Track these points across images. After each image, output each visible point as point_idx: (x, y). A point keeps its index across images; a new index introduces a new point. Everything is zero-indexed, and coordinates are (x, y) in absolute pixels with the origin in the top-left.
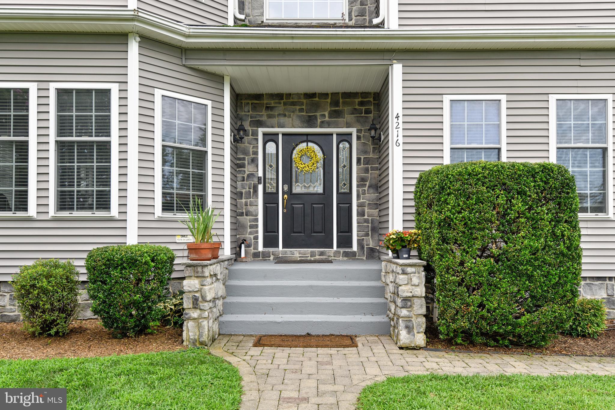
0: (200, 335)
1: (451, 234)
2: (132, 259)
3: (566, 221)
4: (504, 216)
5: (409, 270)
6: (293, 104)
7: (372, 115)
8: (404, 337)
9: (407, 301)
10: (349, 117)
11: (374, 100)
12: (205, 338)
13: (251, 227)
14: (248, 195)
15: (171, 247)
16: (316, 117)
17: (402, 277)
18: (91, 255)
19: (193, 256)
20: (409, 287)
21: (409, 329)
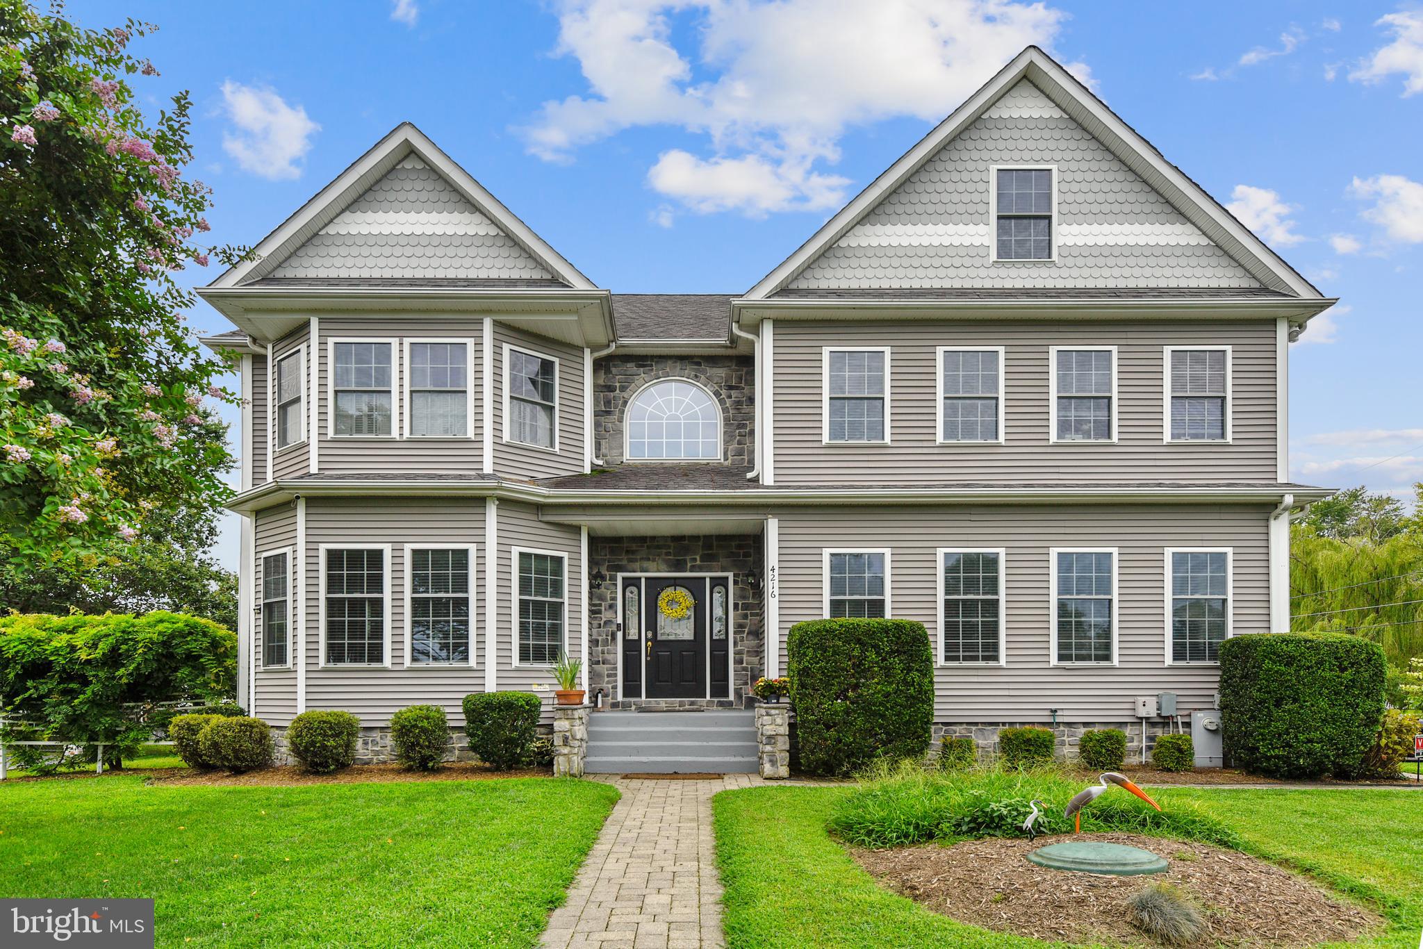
0: (571, 768)
1: (809, 681)
2: (509, 702)
3: (917, 670)
4: (858, 666)
5: (773, 712)
6: (658, 547)
7: (751, 559)
8: (768, 769)
9: (771, 739)
10: (724, 561)
11: (754, 542)
12: (575, 771)
13: (609, 676)
14: (606, 643)
15: (539, 695)
16: (685, 561)
17: (765, 718)
18: (466, 701)
19: (562, 701)
20: (773, 726)
21: (773, 762)
